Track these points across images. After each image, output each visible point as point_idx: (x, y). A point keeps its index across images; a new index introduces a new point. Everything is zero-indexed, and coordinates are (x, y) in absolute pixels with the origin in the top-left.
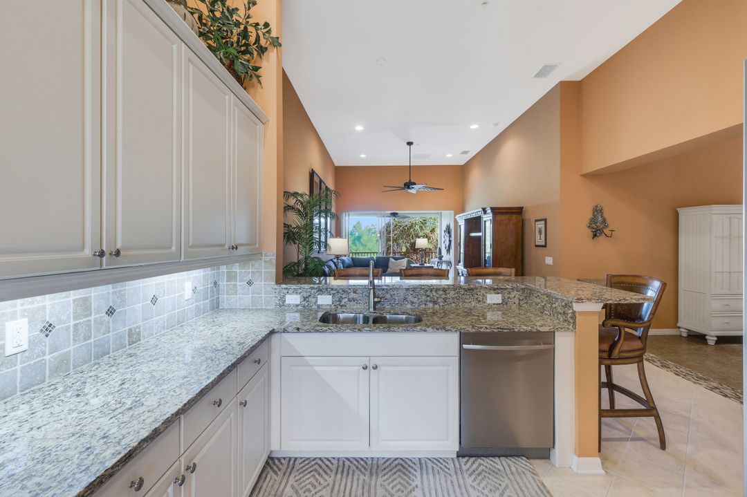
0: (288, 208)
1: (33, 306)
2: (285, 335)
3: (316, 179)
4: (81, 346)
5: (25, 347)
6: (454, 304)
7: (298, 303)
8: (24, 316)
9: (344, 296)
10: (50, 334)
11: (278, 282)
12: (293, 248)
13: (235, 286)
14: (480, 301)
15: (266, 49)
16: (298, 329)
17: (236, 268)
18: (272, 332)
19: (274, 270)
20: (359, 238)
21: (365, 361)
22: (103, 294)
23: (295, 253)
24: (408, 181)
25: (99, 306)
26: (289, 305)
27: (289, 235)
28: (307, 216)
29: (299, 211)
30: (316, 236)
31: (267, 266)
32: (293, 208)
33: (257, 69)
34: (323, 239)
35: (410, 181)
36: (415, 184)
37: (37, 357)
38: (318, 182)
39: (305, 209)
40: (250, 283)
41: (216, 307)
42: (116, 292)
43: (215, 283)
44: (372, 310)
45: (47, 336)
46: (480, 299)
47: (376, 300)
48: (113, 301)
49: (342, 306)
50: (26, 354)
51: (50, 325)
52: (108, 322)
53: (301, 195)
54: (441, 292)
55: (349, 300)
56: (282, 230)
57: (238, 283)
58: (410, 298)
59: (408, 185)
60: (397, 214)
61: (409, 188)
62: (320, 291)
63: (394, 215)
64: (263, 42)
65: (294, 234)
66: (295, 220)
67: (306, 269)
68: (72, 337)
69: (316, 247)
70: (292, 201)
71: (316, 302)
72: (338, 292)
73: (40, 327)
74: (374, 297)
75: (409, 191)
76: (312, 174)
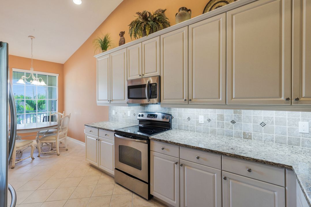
1: (205, 113)
4: (220, 129)
5: (203, 123)
8: (203, 115)
10: (210, 122)
22: (229, 115)
25: (227, 119)
37: (207, 126)
42: (236, 115)
45: (209, 122)
48: (234, 119)
50: (204, 124)
51: (210, 119)
52: (232, 126)
68: (217, 125)
73: (207, 119)
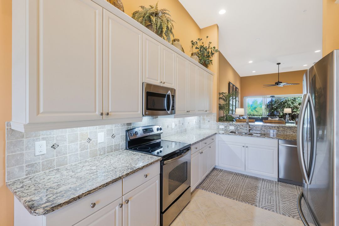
0: (220, 98)
2: (219, 135)
3: (231, 85)
5: (174, 127)
6: (282, 133)
7: (223, 128)
8: (174, 122)
9: (239, 127)
11: (217, 122)
12: (222, 112)
13: (205, 122)
14: (294, 132)
15: (214, 53)
16: (223, 133)
17: (205, 117)
18: (216, 134)
19: (216, 118)
20: (255, 108)
21: (244, 145)
23: (222, 114)
24: (277, 82)
26: (221, 129)
27: (221, 108)
28: (227, 100)
29: (224, 99)
30: (231, 108)
31: (214, 117)
32: (222, 98)
33: (211, 61)
34: (234, 109)
35: (279, 81)
36: (281, 83)
38: (232, 86)
39: (226, 98)
40: (209, 121)
41: (200, 128)
43: (200, 121)
44: (248, 132)
46: (295, 131)
47: (250, 129)
48: (183, 121)
49: (238, 130)
50: (174, 129)
53: (225, 93)
54: (276, 128)
55: (240, 128)
56: (218, 106)
57: (206, 121)
58: (263, 129)
59: (277, 84)
60: (274, 96)
61: (278, 85)
62: (230, 125)
63: (273, 97)
64: (213, 52)
65: (222, 107)
66: (222, 102)
67: (226, 119)
68: (178, 128)
69: (230, 112)
70: (221, 96)
71: (229, 128)
72: (236, 126)
74: (249, 128)
75: (278, 86)
76: (229, 83)
